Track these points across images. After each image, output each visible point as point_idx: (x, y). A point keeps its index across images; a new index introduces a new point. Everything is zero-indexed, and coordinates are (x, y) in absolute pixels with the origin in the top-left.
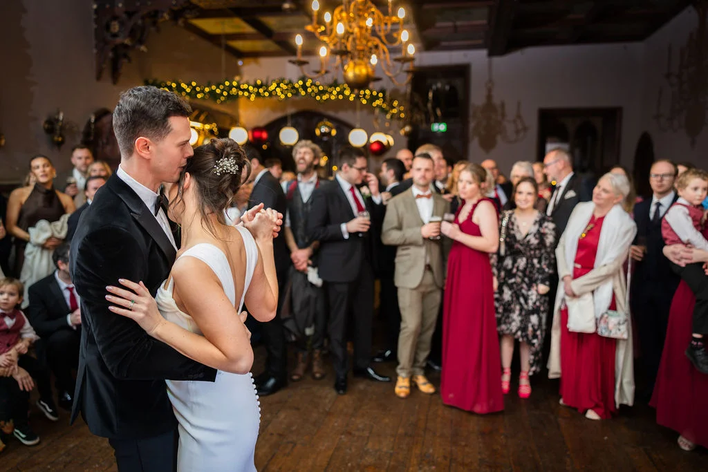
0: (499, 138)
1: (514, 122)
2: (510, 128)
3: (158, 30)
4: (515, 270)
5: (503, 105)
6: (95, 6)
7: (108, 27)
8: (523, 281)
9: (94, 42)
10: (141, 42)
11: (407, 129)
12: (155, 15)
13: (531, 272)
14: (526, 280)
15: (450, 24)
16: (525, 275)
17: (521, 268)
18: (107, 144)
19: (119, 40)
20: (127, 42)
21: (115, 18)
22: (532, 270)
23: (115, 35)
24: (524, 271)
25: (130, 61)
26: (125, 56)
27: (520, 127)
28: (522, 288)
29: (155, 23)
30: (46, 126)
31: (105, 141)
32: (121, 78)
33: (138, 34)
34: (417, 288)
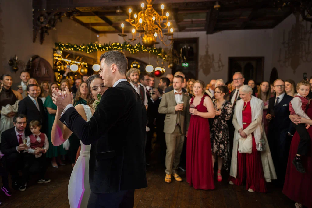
0: (211, 70)
1: (218, 62)
2: (216, 65)
3: (61, 21)
4: (213, 125)
5: (213, 55)
6: (33, 10)
7: (39, 19)
8: (216, 129)
9: (32, 26)
10: (54, 26)
11: (171, 65)
12: (60, 14)
13: (220, 126)
14: (218, 129)
15: (190, 20)
16: (217, 127)
17: (216, 124)
18: (37, 70)
19: (43, 25)
20: (47, 26)
21: (42, 15)
22: (220, 124)
23: (42, 23)
24: (217, 125)
25: (48, 34)
26: (46, 32)
27: (220, 65)
28: (216, 132)
29: (60, 18)
30: (10, 62)
31: (36, 69)
32: (44, 42)
33: (52, 23)
34: (173, 133)
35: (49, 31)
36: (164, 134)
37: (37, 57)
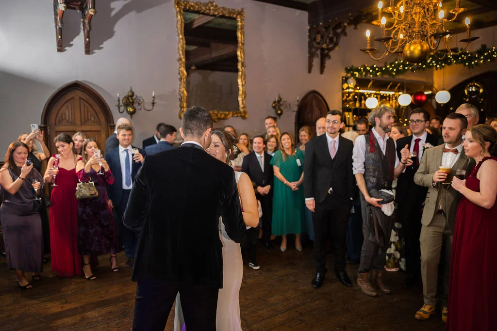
3: (345, 34)
6: (309, 28)
7: (315, 39)
9: (307, 50)
19: (321, 46)
20: (324, 46)
21: (318, 33)
23: (318, 43)
25: (330, 58)
26: (328, 56)
29: (344, 31)
30: (274, 105)
32: (326, 70)
33: (335, 40)
34: (429, 226)
35: (331, 54)
36: (421, 225)
37: (314, 93)
